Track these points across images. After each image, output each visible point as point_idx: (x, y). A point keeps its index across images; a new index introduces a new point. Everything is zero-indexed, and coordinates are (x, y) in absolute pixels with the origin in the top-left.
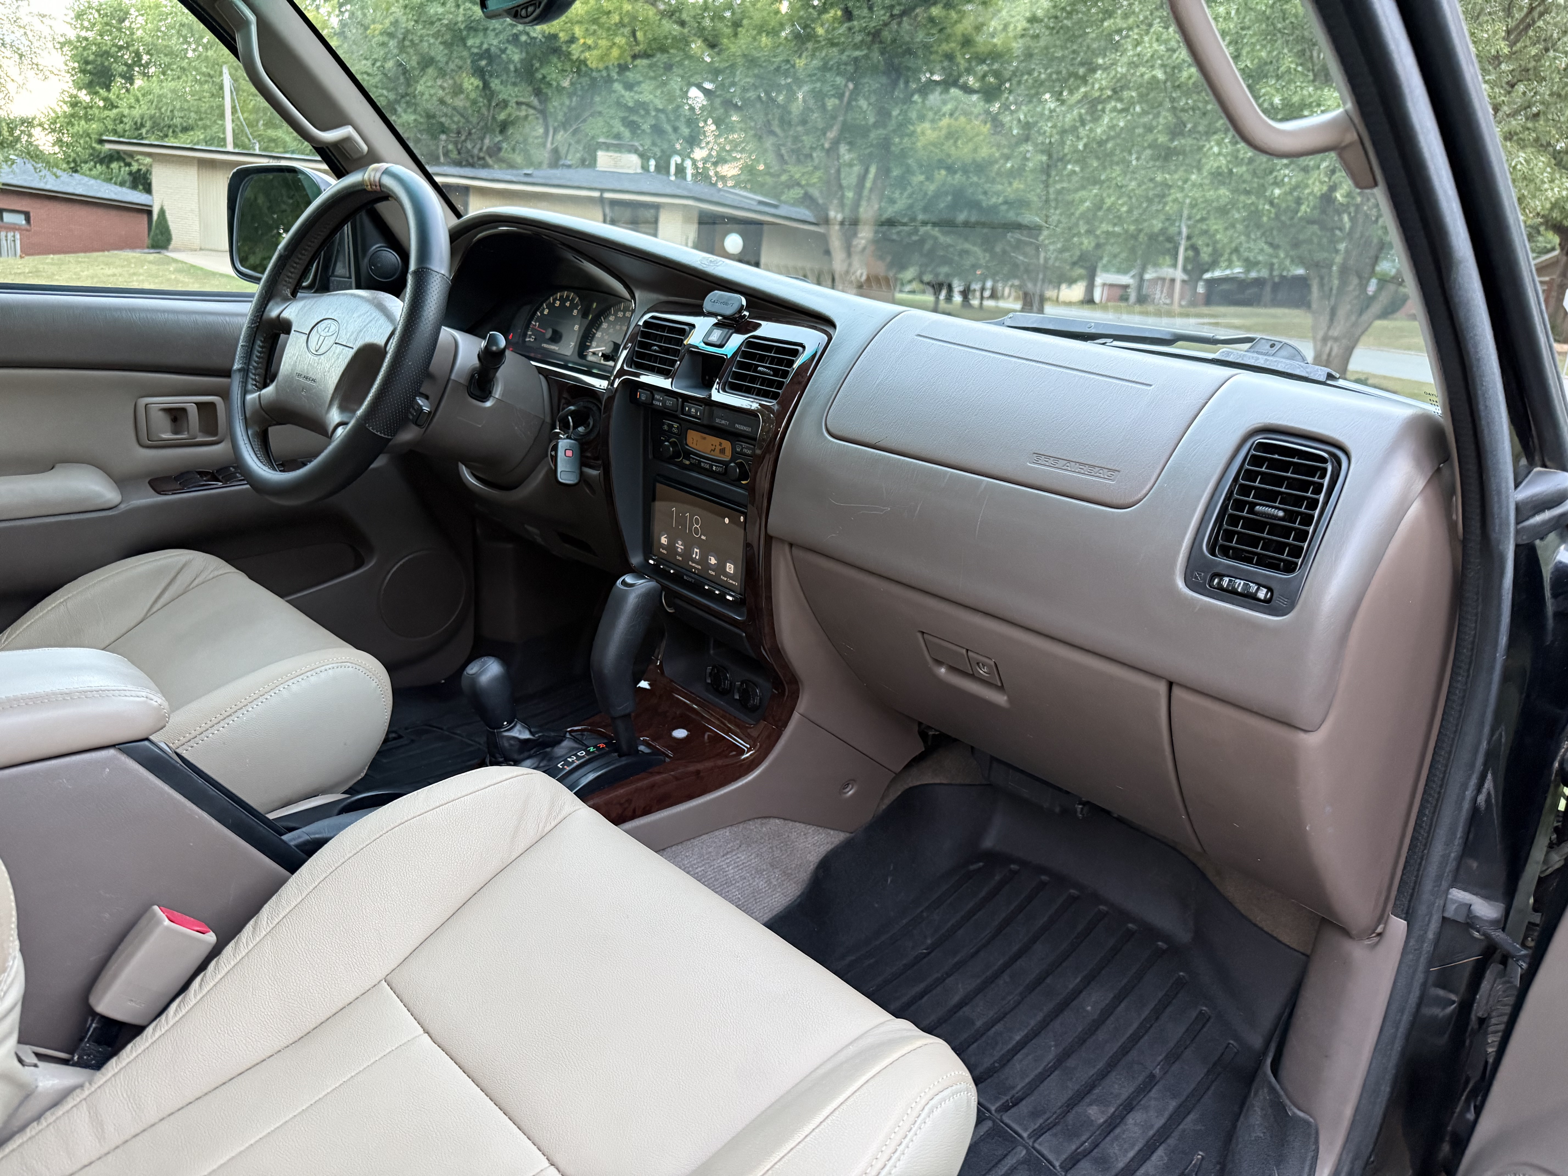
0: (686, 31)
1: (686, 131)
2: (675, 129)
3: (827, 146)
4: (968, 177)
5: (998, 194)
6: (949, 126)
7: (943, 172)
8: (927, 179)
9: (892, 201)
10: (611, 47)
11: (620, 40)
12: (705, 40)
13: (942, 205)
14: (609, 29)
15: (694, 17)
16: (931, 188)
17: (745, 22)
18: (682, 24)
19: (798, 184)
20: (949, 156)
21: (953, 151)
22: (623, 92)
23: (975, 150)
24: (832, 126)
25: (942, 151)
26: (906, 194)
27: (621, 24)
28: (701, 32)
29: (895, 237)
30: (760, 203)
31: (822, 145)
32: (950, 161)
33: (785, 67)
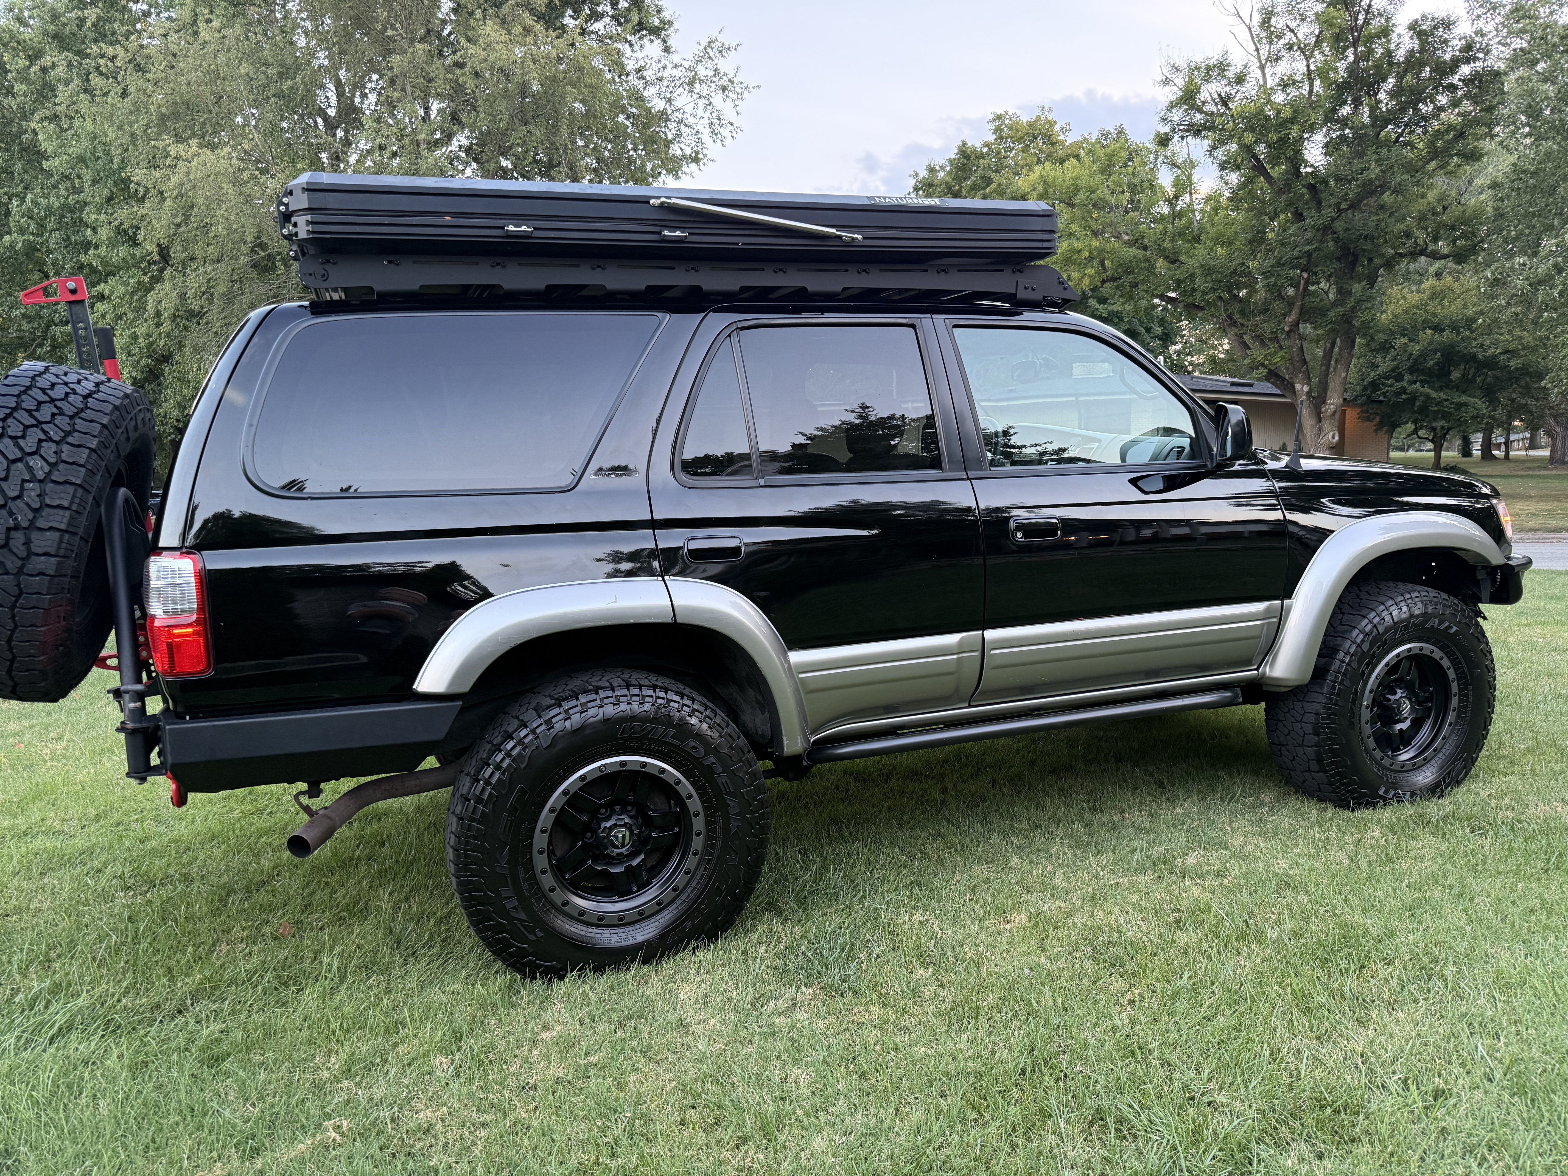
0: (1148, 253)
1: (1158, 330)
2: (1148, 330)
3: (1287, 329)
4: (1458, 333)
5: (1495, 344)
6: (1433, 287)
7: (1429, 332)
8: (1411, 340)
9: (1374, 366)
10: (1083, 277)
11: (1090, 271)
12: (1166, 258)
13: (1431, 363)
14: (1080, 264)
15: (1155, 242)
16: (1416, 349)
17: (1203, 237)
18: (1145, 248)
19: (1263, 365)
20: (1435, 315)
21: (1439, 310)
22: (1097, 306)
23: (1465, 306)
24: (1291, 311)
25: (1426, 311)
26: (1389, 357)
27: (1091, 258)
28: (1162, 252)
29: (1381, 398)
30: (1233, 384)
31: (1283, 329)
32: (1436, 321)
33: (1239, 269)
